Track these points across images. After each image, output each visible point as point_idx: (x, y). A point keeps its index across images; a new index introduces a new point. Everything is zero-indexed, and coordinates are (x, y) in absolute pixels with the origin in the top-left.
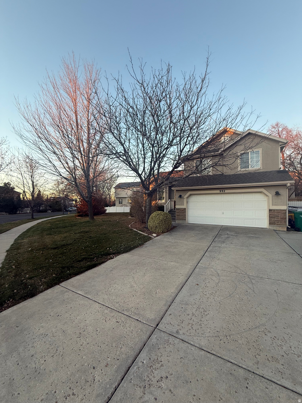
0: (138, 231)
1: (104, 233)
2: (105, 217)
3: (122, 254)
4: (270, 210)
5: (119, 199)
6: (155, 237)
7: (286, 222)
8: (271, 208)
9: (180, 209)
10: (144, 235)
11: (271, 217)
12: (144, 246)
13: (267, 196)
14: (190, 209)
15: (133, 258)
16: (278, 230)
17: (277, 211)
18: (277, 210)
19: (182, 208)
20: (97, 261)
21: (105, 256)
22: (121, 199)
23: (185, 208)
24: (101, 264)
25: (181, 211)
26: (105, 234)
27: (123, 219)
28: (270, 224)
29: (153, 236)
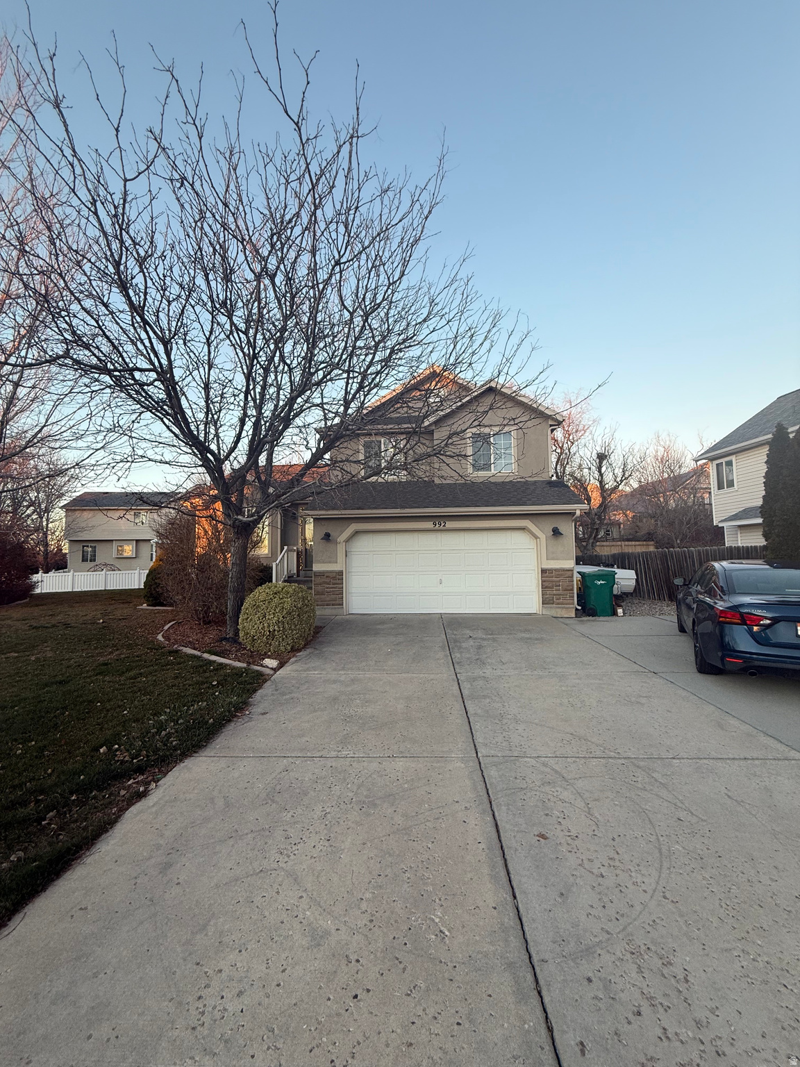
0: (206, 656)
1: (58, 679)
2: (36, 611)
3: (181, 761)
4: (543, 571)
5: (83, 546)
6: (275, 670)
7: (573, 597)
8: (545, 566)
9: (327, 574)
10: (234, 668)
11: (546, 587)
12: (256, 710)
13: (536, 537)
14: (353, 574)
15: (236, 774)
16: (558, 616)
17: (557, 573)
18: (556, 570)
19: (331, 572)
20: (61, 828)
21: (100, 790)
22: (93, 545)
23: (342, 572)
24: (93, 844)
25: (328, 580)
26: (61, 682)
27: (118, 614)
28: (545, 602)
29: (268, 667)
